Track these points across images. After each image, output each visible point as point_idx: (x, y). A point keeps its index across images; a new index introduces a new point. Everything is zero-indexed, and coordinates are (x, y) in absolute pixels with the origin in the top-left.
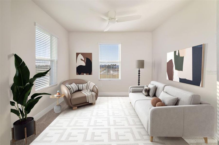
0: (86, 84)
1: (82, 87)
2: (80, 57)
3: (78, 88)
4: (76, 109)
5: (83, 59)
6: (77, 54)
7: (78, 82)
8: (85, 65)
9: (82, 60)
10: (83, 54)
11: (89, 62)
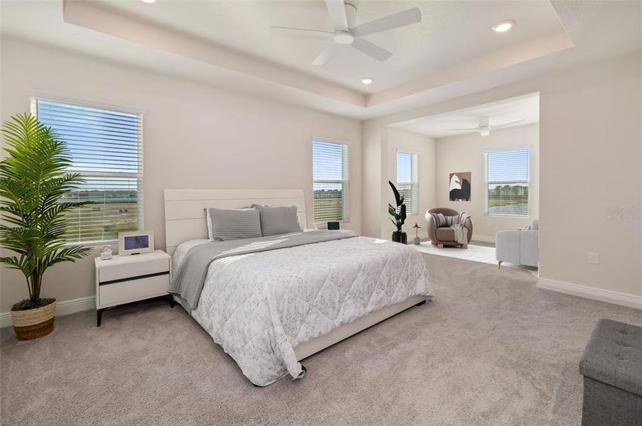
0: (457, 217)
1: (452, 219)
2: (455, 178)
3: (446, 221)
4: (440, 248)
5: (459, 181)
6: (451, 175)
7: (447, 212)
8: (460, 188)
9: (456, 182)
10: (458, 175)
11: (466, 185)
